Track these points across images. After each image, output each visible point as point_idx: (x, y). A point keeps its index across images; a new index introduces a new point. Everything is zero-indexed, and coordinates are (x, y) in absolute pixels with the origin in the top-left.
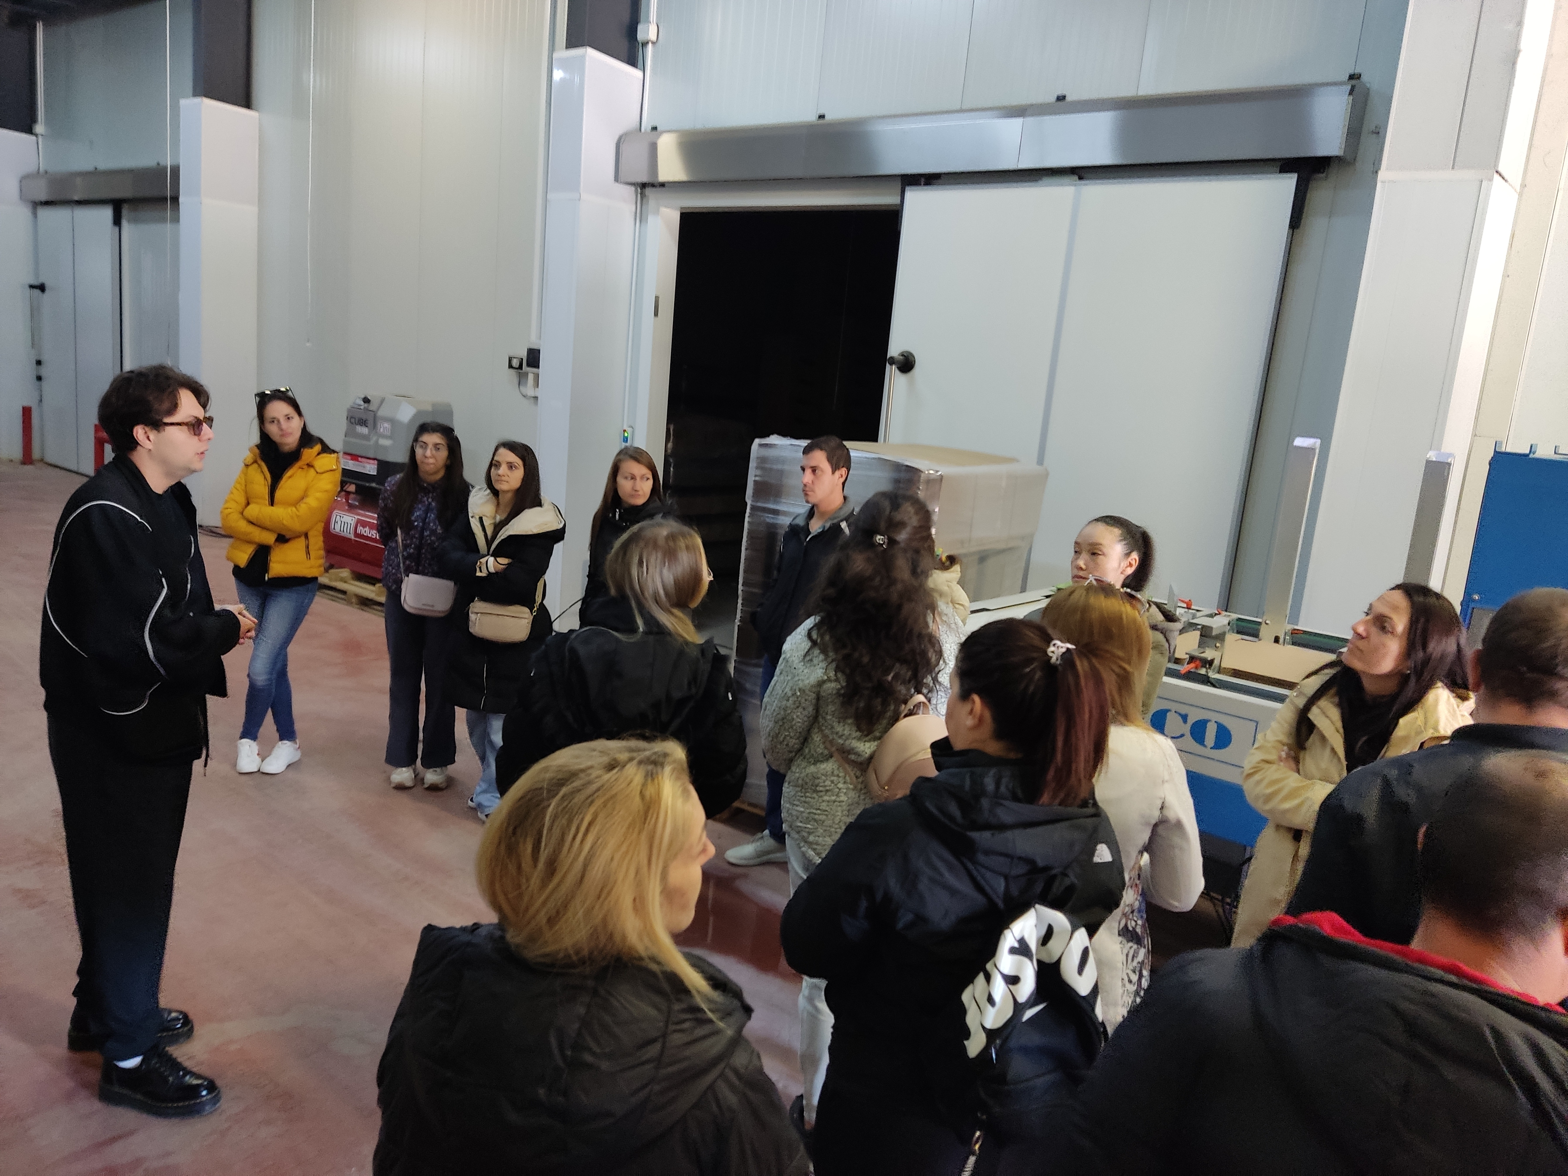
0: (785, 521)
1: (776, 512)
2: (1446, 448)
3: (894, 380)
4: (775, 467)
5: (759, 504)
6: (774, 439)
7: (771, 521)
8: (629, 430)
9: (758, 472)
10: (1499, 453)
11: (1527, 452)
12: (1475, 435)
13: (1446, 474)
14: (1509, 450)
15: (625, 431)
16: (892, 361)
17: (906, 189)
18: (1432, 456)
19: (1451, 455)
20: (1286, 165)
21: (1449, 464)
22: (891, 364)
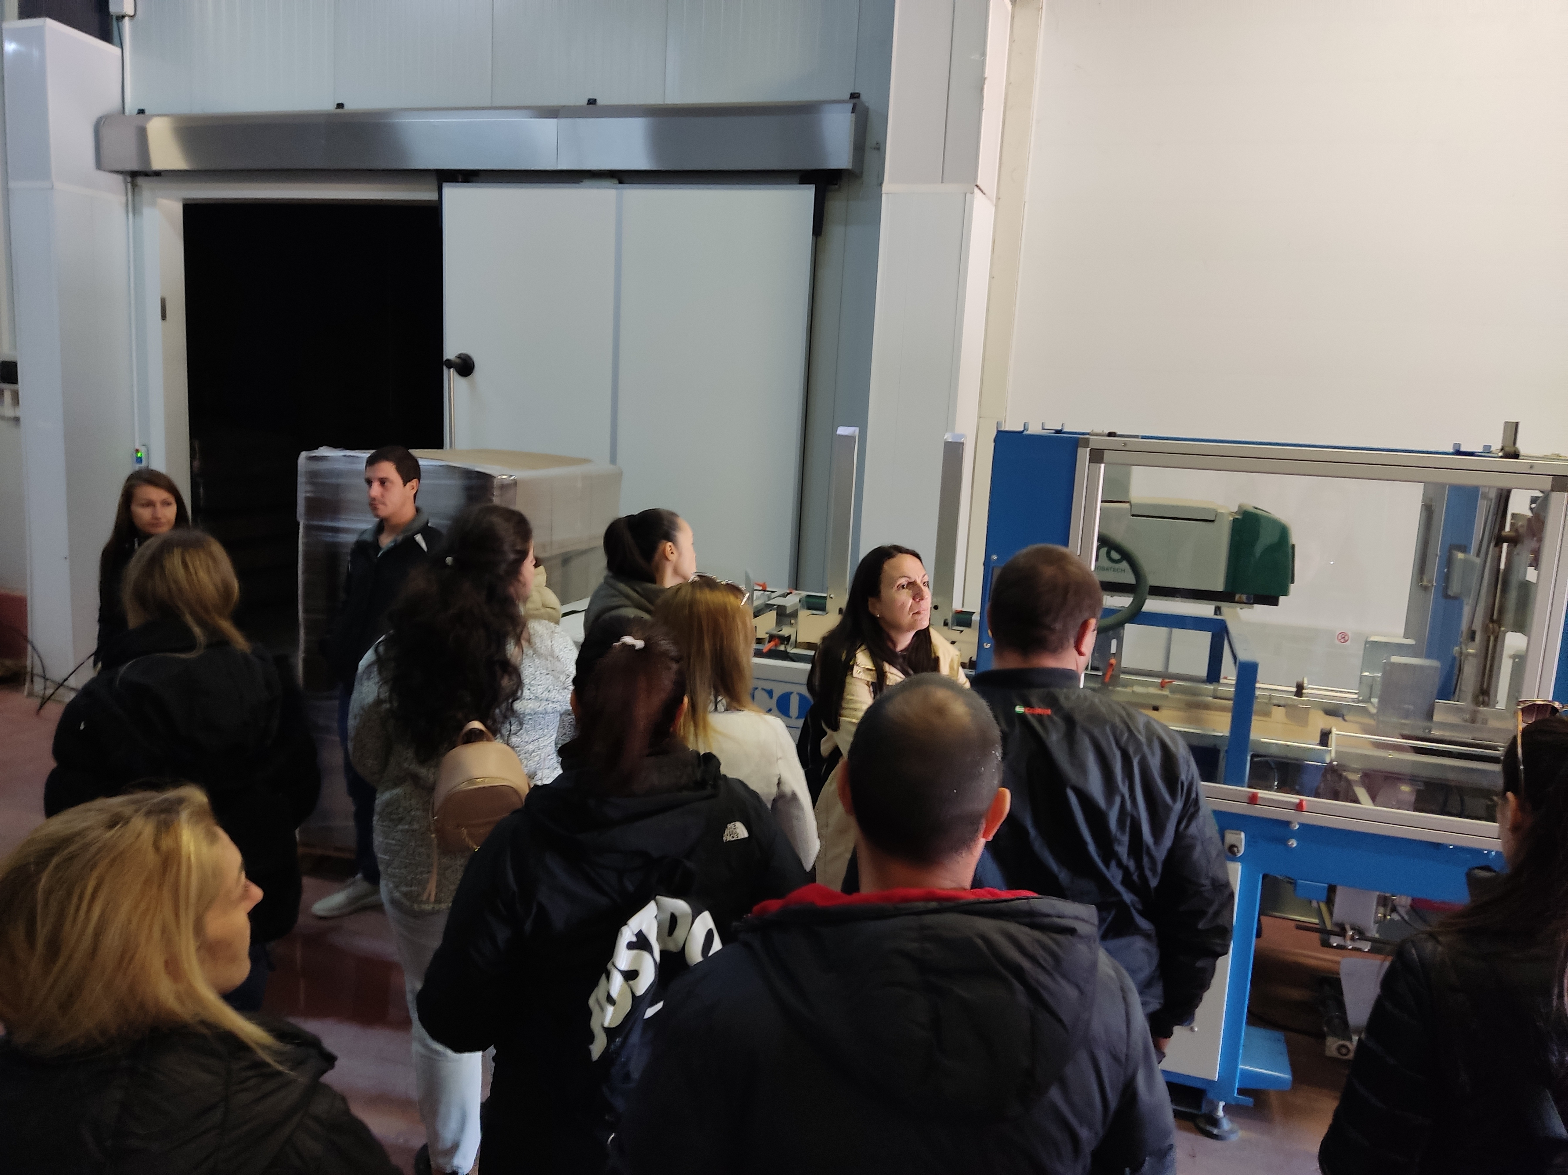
0: (350, 539)
1: (336, 530)
2: (959, 430)
3: (453, 383)
4: (328, 481)
5: (315, 523)
6: (324, 451)
7: (331, 540)
8: (143, 449)
9: (309, 488)
10: (1001, 431)
11: (1022, 429)
12: (980, 417)
13: (961, 452)
14: (1007, 429)
15: (137, 451)
16: (450, 364)
17: (443, 186)
18: (949, 437)
19: (962, 436)
20: (805, 177)
21: (962, 444)
22: (449, 367)
